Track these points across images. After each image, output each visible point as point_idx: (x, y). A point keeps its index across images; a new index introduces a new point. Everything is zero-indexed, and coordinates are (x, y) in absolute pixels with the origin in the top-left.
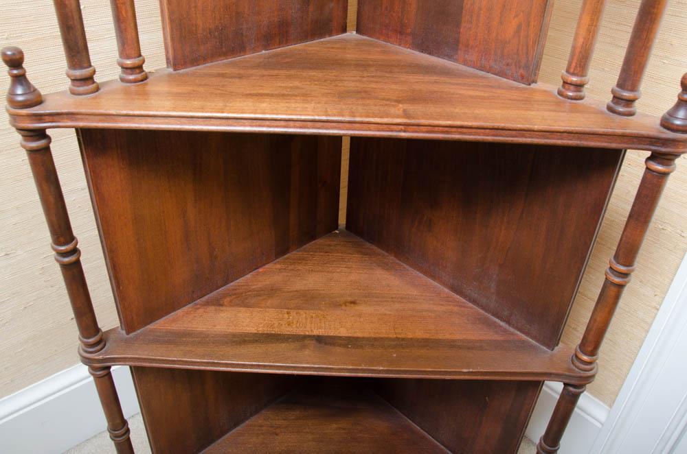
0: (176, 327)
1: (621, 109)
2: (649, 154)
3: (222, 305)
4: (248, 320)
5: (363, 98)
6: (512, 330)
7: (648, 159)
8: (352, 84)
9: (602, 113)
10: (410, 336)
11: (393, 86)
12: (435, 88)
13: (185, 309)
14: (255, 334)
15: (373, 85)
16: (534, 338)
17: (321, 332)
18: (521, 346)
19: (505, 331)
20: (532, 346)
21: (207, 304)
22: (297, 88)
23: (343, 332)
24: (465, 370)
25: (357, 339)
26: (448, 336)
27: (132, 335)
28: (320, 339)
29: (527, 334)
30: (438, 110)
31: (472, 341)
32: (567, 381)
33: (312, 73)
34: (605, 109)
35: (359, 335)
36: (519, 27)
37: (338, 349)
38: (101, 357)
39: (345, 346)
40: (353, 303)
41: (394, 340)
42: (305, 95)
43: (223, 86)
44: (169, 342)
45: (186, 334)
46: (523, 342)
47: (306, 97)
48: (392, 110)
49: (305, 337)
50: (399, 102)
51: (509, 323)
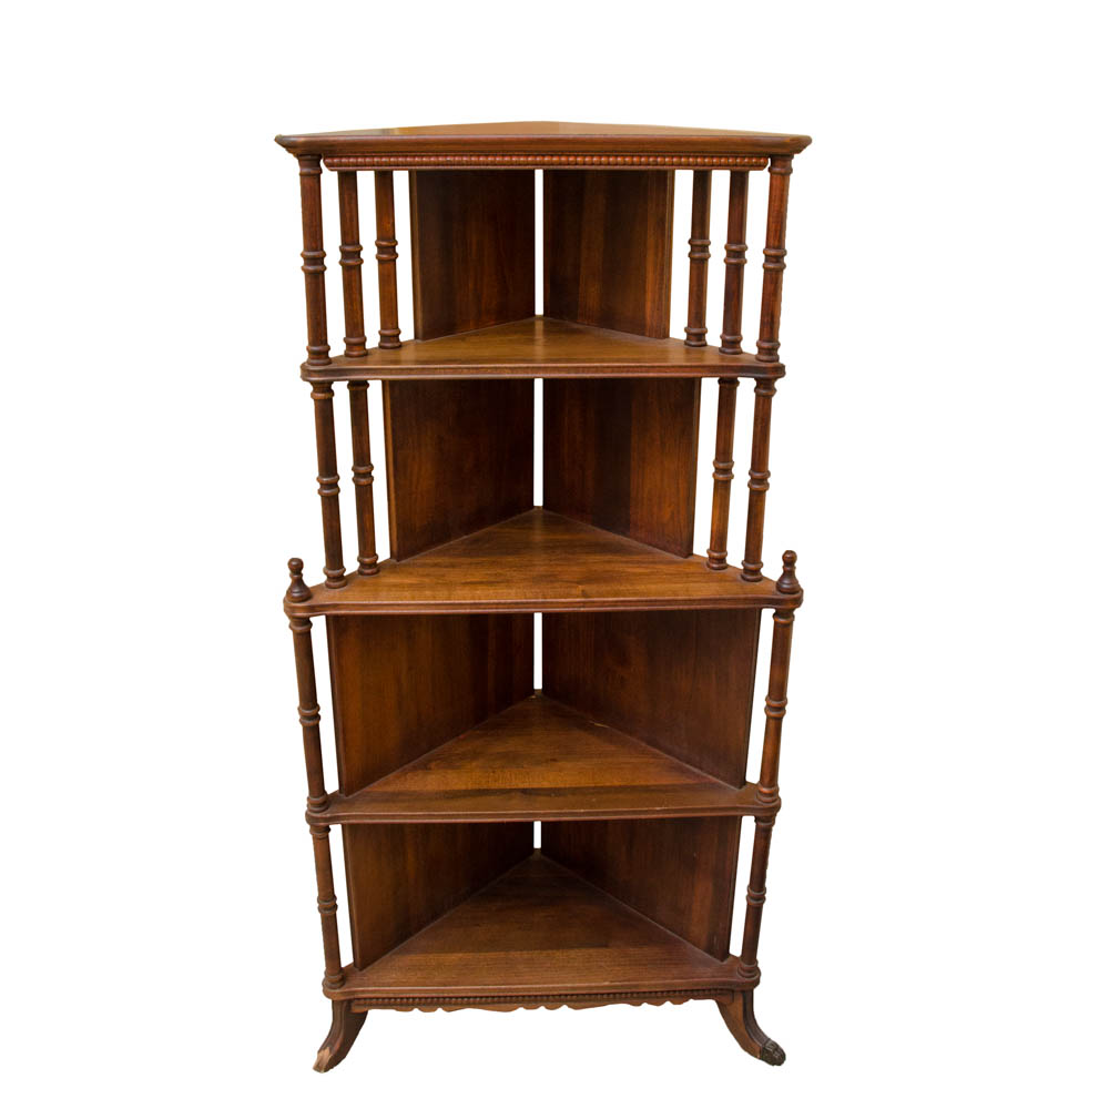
0: (390, 789)
1: (749, 577)
2: (773, 611)
3: (430, 769)
4: (457, 780)
5: (551, 582)
6: (705, 775)
7: (774, 615)
8: (542, 569)
9: (735, 580)
10: (608, 784)
11: (575, 569)
12: (608, 567)
13: (394, 774)
14: (465, 791)
15: (559, 569)
16: (723, 779)
17: (526, 785)
18: (714, 787)
19: (698, 776)
20: (720, 787)
21: (415, 768)
22: (501, 574)
23: (546, 785)
24: (658, 809)
25: (559, 789)
26: (643, 783)
27: (351, 797)
28: (524, 791)
29: (717, 776)
30: (609, 588)
31: (666, 786)
32: (759, 815)
33: (510, 559)
34: (739, 578)
35: (562, 786)
36: (673, 513)
37: (543, 798)
38: (328, 815)
39: (549, 795)
40: (554, 760)
41: (594, 788)
42: (508, 581)
43: (443, 576)
44: (387, 801)
45: (400, 793)
46: (714, 784)
47: (508, 582)
48: (574, 591)
49: (511, 790)
50: (579, 583)
51: (701, 769)
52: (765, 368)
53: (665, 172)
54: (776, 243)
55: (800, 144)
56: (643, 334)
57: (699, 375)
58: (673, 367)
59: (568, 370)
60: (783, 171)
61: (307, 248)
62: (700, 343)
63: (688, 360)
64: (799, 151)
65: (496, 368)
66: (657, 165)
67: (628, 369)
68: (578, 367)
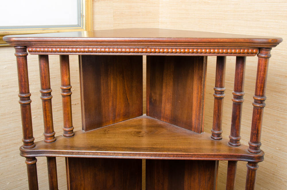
52: (254, 157)
53: (203, 57)
54: (261, 94)
55: (275, 43)
56: (191, 130)
57: (218, 159)
58: (205, 155)
59: (151, 155)
60: (266, 56)
61: (21, 92)
62: (219, 138)
63: (213, 150)
64: (275, 46)
65: (115, 153)
66: (198, 53)
67: (182, 156)
68: (156, 154)
